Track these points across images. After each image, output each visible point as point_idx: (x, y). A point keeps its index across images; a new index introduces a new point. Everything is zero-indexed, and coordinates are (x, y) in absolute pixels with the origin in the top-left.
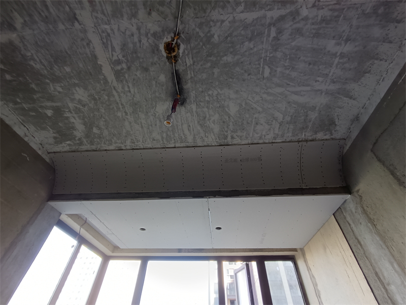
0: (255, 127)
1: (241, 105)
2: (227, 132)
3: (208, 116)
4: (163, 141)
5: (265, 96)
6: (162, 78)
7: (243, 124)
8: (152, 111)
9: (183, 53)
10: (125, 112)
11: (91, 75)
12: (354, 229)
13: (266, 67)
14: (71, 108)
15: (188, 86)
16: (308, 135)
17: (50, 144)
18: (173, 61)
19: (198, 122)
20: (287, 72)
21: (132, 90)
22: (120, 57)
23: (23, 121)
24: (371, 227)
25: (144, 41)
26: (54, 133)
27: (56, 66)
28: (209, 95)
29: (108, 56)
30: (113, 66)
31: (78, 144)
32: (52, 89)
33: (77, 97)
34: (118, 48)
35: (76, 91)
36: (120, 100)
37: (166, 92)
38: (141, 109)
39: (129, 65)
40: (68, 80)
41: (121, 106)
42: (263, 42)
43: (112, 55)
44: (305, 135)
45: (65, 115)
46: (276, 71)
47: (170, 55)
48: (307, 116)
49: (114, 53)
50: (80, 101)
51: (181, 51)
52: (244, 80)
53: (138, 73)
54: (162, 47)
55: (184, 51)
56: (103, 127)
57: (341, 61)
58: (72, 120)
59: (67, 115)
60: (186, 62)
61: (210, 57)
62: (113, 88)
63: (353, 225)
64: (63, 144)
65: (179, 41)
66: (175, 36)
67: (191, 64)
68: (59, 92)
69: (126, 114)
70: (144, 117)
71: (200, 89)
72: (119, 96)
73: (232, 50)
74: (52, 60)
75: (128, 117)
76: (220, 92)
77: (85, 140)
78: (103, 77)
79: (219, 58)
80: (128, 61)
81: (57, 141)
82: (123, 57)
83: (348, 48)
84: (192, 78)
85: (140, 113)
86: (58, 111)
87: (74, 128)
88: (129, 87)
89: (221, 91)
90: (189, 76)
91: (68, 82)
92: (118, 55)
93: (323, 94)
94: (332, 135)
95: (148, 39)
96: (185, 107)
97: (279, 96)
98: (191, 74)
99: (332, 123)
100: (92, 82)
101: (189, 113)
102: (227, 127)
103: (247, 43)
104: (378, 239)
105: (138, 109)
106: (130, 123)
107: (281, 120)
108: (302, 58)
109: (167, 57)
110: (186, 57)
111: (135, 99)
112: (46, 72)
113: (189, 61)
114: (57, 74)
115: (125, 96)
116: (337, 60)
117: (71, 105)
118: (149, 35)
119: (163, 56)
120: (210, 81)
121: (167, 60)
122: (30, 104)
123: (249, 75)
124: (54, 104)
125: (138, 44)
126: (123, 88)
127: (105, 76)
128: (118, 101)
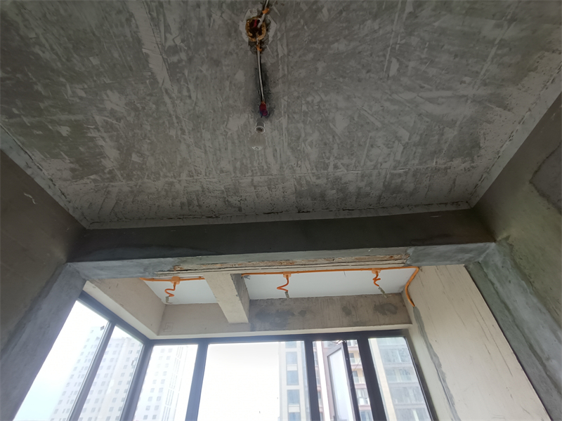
0: (369, 151)
1: (352, 118)
2: (329, 158)
3: (303, 135)
4: (235, 172)
5: (387, 104)
6: (240, 76)
7: (352, 146)
8: (222, 128)
9: (273, 37)
10: (181, 129)
11: (131, 70)
12: (500, 289)
13: (394, 60)
14: (99, 124)
15: (278, 89)
16: (440, 162)
17: (65, 180)
18: (259, 49)
19: (289, 144)
20: (423, 68)
21: (193, 95)
22: (178, 42)
23: (23, 144)
24: (525, 286)
25: (216, 16)
26: (71, 162)
27: (75, 56)
28: (308, 103)
29: (158, 40)
30: (165, 57)
31: (108, 178)
32: (70, 92)
33: (109, 105)
34: (174, 27)
35: (108, 96)
36: (175, 111)
37: (245, 99)
38: (206, 125)
39: (190, 55)
40: (95, 78)
41: (175, 121)
42: (393, 21)
43: (166, 38)
44: (436, 162)
45: (89, 135)
46: (407, 66)
47: (254, 40)
48: (442, 134)
49: (168, 35)
50: (113, 113)
51: (271, 33)
52: (360, 80)
53: (204, 68)
54: (243, 27)
55: (276, 34)
56: (147, 153)
57: (500, 52)
58: (101, 142)
59: (93, 134)
60: (277, 51)
61: (314, 43)
62: (164, 91)
63: (497, 284)
64: (85, 180)
65: (268, 16)
66: (263, 9)
67: (284, 55)
68: (81, 98)
69: (183, 132)
70: (209, 137)
71: (296, 94)
72: (173, 103)
73: (347, 32)
74: (70, 46)
75: (185, 137)
76: (325, 98)
77: (118, 173)
78: (150, 74)
79: (326, 45)
80: (189, 48)
81: (76, 175)
82: (183, 41)
83: (511, 32)
84: (284, 76)
85: (203, 131)
86: (78, 128)
87: (102, 155)
88: (189, 90)
89: (326, 96)
90: (280, 74)
91: (95, 81)
92: (174, 38)
93: (469, 101)
94: (473, 162)
95: (223, 12)
96: (271, 122)
97: (408, 105)
98: (283, 70)
99: (476, 145)
100: (133, 82)
101: (276, 131)
102: (330, 152)
103: (369, 22)
104: (535, 300)
105: (202, 125)
106: (188, 146)
107: (407, 140)
108: (445, 47)
109: (250, 43)
110: (278, 42)
111: (197, 108)
112: (59, 64)
113: (282, 50)
114: (77, 69)
115: (182, 104)
116: (493, 51)
117: (98, 118)
118: (224, 6)
119: (244, 41)
120: (311, 81)
121: (249, 48)
122: (34, 117)
123: (368, 72)
124: (73, 118)
125: (206, 22)
126: (180, 92)
127: (152, 73)
128: (172, 113)
